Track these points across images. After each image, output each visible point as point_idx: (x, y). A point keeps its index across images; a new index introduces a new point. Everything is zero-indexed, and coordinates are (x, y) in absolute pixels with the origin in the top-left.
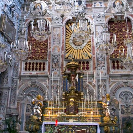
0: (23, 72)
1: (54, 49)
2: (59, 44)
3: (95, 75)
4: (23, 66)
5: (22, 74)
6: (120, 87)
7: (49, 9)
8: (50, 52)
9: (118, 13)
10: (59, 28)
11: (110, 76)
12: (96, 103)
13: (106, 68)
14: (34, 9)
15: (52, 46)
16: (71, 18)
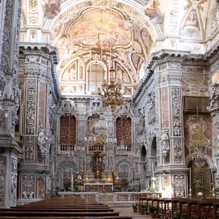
0: (60, 152)
1: (80, 136)
2: (84, 133)
3: (107, 154)
4: (59, 148)
5: (59, 153)
6: (121, 162)
7: (76, 106)
8: (77, 138)
9: (124, 113)
10: (83, 121)
11: (116, 155)
12: (111, 173)
13: (113, 150)
14: (65, 105)
15: (79, 134)
16: (92, 115)
